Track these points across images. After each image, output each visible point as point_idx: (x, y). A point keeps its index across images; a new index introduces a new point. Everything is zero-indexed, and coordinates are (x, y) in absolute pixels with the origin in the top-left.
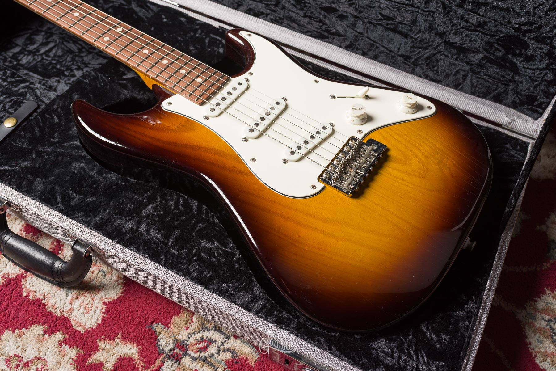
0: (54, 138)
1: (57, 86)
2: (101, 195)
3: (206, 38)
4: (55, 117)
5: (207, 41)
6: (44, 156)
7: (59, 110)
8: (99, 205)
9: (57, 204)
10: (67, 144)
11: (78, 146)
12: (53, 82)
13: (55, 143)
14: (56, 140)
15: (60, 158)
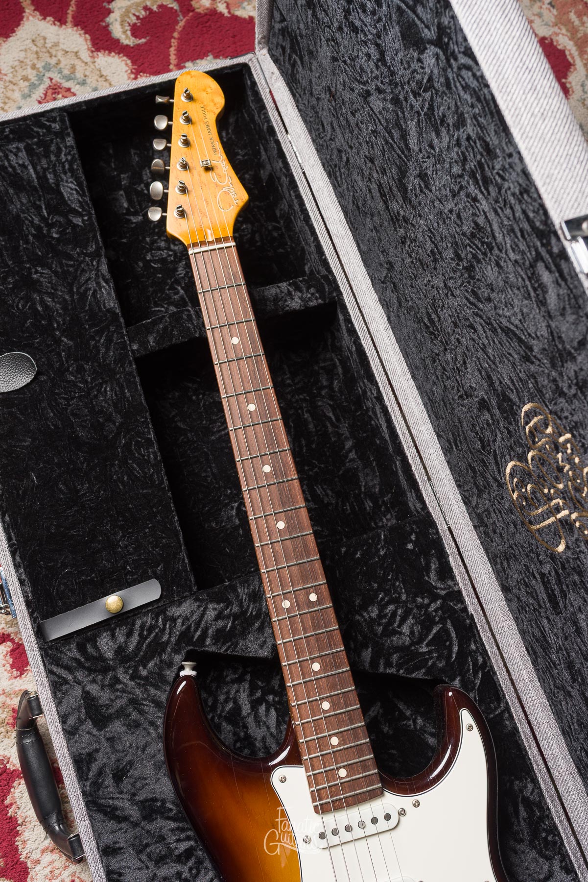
0: (145, 667)
1: (226, 505)
2: (136, 804)
3: (438, 623)
4: (167, 631)
5: (435, 630)
6: (118, 690)
7: (180, 621)
8: (125, 819)
9: (86, 780)
10: (152, 690)
11: (162, 703)
12: (225, 495)
13: (140, 677)
14: (144, 673)
15: (130, 708)
